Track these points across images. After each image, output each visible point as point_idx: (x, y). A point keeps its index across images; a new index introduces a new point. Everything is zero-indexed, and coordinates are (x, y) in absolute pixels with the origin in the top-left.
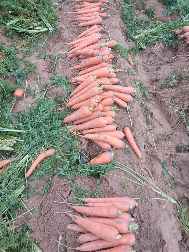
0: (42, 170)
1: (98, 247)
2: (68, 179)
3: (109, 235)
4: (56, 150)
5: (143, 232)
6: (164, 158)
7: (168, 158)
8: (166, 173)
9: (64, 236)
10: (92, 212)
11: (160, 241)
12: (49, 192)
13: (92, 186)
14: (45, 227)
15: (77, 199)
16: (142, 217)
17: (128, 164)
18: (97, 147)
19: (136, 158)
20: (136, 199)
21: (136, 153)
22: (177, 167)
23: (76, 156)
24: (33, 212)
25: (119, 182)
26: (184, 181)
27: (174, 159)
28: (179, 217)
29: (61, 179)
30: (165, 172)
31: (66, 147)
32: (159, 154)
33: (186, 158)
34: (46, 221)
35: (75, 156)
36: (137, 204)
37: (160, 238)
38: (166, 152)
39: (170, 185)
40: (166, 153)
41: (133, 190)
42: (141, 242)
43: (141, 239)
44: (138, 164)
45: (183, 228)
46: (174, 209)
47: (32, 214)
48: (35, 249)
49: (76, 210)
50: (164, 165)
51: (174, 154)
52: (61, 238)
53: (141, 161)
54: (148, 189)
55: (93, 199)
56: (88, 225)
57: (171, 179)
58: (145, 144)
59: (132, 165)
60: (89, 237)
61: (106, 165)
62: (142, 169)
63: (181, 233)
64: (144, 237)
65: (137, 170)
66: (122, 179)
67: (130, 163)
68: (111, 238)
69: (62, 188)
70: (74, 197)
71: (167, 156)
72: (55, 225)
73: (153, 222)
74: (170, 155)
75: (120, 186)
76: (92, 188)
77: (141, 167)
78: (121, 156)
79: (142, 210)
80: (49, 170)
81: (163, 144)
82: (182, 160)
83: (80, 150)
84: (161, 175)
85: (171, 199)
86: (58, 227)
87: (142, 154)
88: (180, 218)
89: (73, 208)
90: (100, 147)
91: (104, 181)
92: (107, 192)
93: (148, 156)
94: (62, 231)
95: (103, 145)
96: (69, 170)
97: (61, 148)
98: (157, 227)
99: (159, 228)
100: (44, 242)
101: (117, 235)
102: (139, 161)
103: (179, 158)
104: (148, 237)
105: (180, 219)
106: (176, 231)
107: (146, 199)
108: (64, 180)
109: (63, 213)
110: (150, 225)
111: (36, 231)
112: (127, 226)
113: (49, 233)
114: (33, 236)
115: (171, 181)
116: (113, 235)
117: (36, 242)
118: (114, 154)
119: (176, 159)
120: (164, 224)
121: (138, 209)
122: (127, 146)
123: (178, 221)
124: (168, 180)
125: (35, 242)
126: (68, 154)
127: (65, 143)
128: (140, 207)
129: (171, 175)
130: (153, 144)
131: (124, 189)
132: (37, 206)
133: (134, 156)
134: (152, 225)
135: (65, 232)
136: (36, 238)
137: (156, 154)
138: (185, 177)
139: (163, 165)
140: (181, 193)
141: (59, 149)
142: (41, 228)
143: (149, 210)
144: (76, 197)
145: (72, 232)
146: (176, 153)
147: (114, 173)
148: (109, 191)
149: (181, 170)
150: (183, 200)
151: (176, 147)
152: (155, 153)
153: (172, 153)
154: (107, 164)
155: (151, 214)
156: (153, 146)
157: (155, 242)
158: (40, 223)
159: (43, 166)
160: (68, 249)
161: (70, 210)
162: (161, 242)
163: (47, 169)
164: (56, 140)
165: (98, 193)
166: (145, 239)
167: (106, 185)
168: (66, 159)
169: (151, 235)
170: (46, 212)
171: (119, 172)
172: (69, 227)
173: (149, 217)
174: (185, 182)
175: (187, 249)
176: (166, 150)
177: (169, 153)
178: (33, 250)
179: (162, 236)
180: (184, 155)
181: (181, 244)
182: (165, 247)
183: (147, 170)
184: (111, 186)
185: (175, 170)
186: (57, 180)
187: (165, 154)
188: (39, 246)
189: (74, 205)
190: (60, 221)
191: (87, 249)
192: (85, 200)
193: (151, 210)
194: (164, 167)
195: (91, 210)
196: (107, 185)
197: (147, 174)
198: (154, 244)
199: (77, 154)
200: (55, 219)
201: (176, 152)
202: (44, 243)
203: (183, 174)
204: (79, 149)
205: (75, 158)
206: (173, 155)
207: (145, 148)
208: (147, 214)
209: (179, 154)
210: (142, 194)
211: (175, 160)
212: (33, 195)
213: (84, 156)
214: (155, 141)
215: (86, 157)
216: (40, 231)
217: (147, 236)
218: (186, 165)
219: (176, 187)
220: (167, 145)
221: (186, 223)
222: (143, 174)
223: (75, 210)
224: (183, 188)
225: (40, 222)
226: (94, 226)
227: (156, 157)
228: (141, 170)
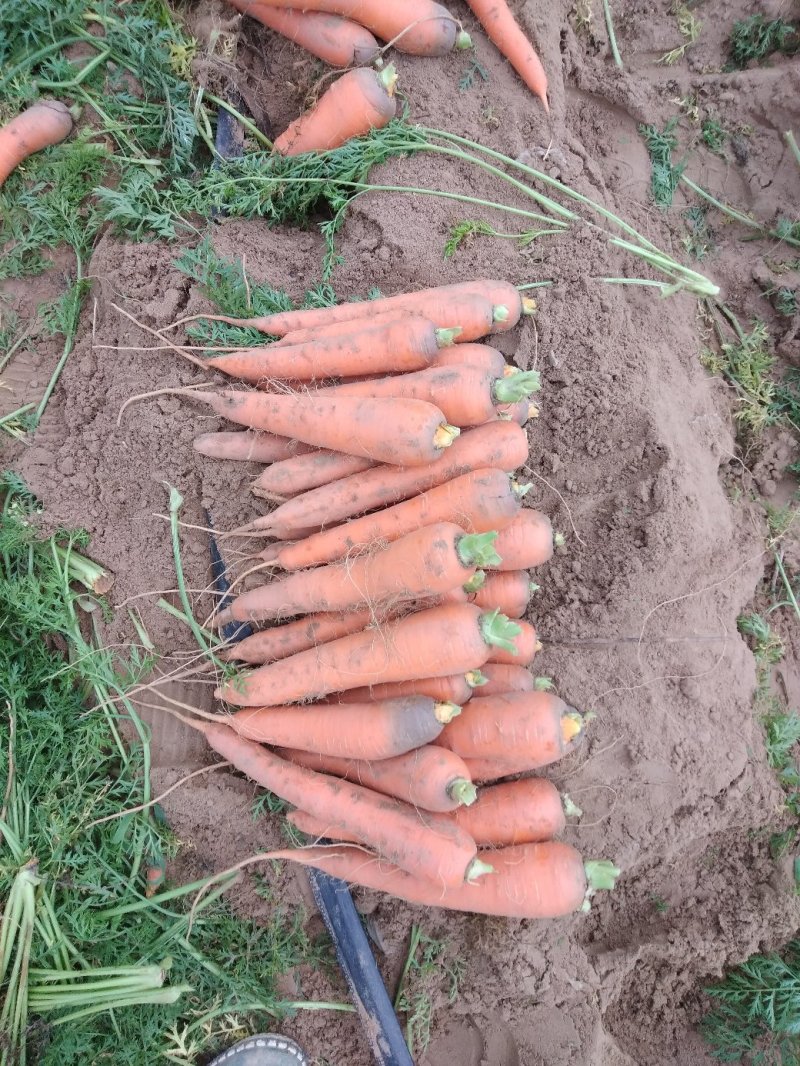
0: (26, 231)
1: (355, 499)
2: (165, 239)
3: (401, 430)
4: (75, 110)
5: (566, 427)
6: (661, 110)
7: (682, 110)
8: (668, 185)
9: (194, 491)
10: (310, 360)
11: (645, 455)
12: (85, 329)
13: (299, 264)
14: (99, 474)
15: (229, 326)
16: (557, 363)
17: (475, 129)
18: (302, 63)
19: (517, 100)
20: (523, 287)
21: (517, 75)
22: (726, 151)
23: (187, 119)
24: (25, 426)
25: (436, 218)
26: (756, 213)
27: (711, 107)
28: (728, 373)
29: (128, 242)
30: (663, 178)
31: (125, 82)
32: (639, 90)
33: (775, 90)
34: (93, 448)
35: (184, 120)
36: (529, 306)
37: (643, 443)
38: (673, 79)
39: (687, 240)
40: (670, 82)
41: (511, 252)
42: (554, 470)
43: (556, 459)
44: (530, 129)
45: (744, 414)
46: (704, 342)
47: (27, 436)
48: (71, 567)
49: (229, 368)
50: (660, 144)
51: (711, 81)
52: (176, 500)
53: (544, 110)
54: (586, 233)
55: (307, 316)
56: (294, 413)
57: (695, 215)
58: (566, 26)
59: (501, 137)
60: (309, 467)
61: (357, 145)
62: (553, 150)
63: (733, 433)
64: (570, 452)
65: (524, 154)
66: (450, 203)
67: (488, 125)
68: (412, 444)
69: (138, 286)
70: (208, 313)
71: (676, 100)
72: (143, 454)
73: (609, 377)
74: (692, 90)
75: (443, 241)
76: (301, 274)
77: (547, 137)
78: (434, 95)
79: (556, 331)
80: (60, 223)
81: (657, 34)
82: (751, 105)
83: (203, 79)
84: (643, 198)
85: (695, 279)
86: (156, 461)
87: (548, 73)
88: (732, 377)
89: (211, 367)
90: (319, 60)
91: (357, 230)
92: (377, 276)
93: (578, 100)
94: (180, 473)
95: (329, 40)
96: (163, 197)
97: (98, 95)
98: (628, 398)
99: (637, 404)
100: (105, 536)
101: (440, 430)
102: (535, 110)
103: (738, 100)
104: (585, 449)
105: (734, 382)
106: (714, 420)
107: (572, 282)
108: (144, 246)
109: (169, 396)
110: (596, 395)
111: (58, 497)
112: (486, 387)
113: (121, 496)
114: (50, 520)
115: (691, 223)
116: (420, 428)
117: (71, 543)
118: (396, 76)
119: (723, 104)
120: (662, 390)
121: (539, 330)
122: (465, 37)
123: (722, 388)
124: (681, 222)
125: (62, 543)
126: (142, 121)
127: (109, 59)
128: (546, 321)
129: (697, 194)
130: (606, 40)
131: (462, 248)
132: (37, 398)
133: (509, 92)
134: (605, 389)
135: (192, 475)
136: (66, 528)
137: (622, 85)
138: (763, 193)
139: (655, 148)
140: (740, 269)
141: (90, 99)
142: (80, 480)
143: (590, 333)
144: (217, 313)
145: (227, 469)
146: (725, 75)
147: (407, 176)
148: (387, 267)
149: (742, 161)
150: (748, 299)
151: (725, 43)
152: (616, 82)
153: (700, 80)
154: (365, 136)
155: (598, 348)
156: (604, 50)
157: (621, 461)
158: (67, 464)
159: (25, 206)
160: (222, 538)
161: (200, 376)
162: (645, 460)
163: (49, 215)
164: (56, 45)
165: (330, 288)
166: (574, 457)
167: (370, 242)
168: (134, 148)
169: (599, 440)
170: (87, 411)
171: (432, 170)
172: (208, 444)
173: (590, 363)
174: (759, 218)
175: (755, 491)
176: (671, 70)
177: (684, 79)
178: (63, 571)
179: (651, 431)
180: (764, 80)
181: (731, 476)
182: (663, 472)
183: (578, 154)
184: (395, 241)
185: (714, 163)
186: (108, 257)
187: (664, 85)
188: (89, 558)
189: (218, 352)
190: (157, 430)
191: (306, 515)
192: (270, 323)
193: (601, 330)
194: (661, 158)
195: (303, 354)
196: (375, 240)
197: (579, 169)
198: (616, 470)
199: (192, 110)
200: (132, 428)
201: (724, 70)
202: (109, 540)
203: (755, 179)
204: (195, 79)
205: (183, 132)
206: (706, 89)
207: (563, 48)
208: (582, 348)
209: (740, 76)
210: (552, 259)
211: (718, 114)
212: (9, 355)
213: (235, 122)
214: (617, 19)
215: (245, 128)
216: (76, 496)
217: (582, 444)
218: (769, 132)
219: (717, 249)
220: (676, 37)
221: (758, 393)
222: (556, 172)
223: (227, 376)
224: (750, 245)
225: (70, 460)
226: (321, 410)
227: (618, 106)
228: (548, 151)
